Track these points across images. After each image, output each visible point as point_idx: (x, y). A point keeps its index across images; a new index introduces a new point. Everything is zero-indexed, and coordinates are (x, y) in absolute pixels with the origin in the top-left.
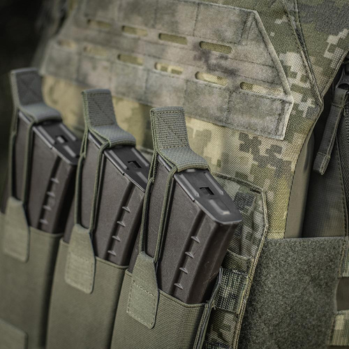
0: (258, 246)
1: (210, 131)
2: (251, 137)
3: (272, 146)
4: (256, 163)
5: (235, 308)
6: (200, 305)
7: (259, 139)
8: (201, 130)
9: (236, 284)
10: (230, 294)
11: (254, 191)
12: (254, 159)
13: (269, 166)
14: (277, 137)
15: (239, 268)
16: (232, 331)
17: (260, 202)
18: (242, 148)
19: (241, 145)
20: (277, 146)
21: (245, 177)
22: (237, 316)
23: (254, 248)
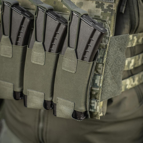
0: (109, 40)
1: (82, 2)
2: (100, 3)
3: (109, 5)
4: (103, 12)
5: (102, 62)
6: (93, 62)
7: (104, 3)
8: (79, 2)
9: (102, 53)
10: (101, 57)
11: (103, 21)
12: (102, 10)
13: (108, 12)
14: (112, 2)
15: (103, 48)
16: (102, 69)
17: (106, 25)
18: (97, 7)
19: (96, 6)
20: (111, 5)
21: (99, 17)
22: (103, 64)
23: (107, 40)
